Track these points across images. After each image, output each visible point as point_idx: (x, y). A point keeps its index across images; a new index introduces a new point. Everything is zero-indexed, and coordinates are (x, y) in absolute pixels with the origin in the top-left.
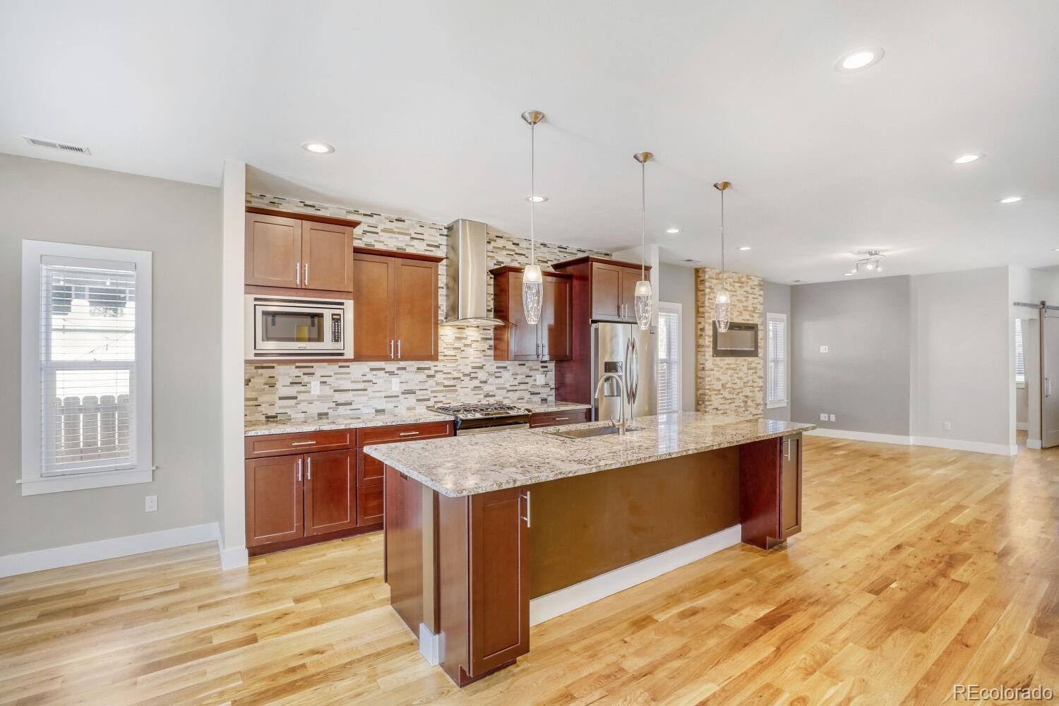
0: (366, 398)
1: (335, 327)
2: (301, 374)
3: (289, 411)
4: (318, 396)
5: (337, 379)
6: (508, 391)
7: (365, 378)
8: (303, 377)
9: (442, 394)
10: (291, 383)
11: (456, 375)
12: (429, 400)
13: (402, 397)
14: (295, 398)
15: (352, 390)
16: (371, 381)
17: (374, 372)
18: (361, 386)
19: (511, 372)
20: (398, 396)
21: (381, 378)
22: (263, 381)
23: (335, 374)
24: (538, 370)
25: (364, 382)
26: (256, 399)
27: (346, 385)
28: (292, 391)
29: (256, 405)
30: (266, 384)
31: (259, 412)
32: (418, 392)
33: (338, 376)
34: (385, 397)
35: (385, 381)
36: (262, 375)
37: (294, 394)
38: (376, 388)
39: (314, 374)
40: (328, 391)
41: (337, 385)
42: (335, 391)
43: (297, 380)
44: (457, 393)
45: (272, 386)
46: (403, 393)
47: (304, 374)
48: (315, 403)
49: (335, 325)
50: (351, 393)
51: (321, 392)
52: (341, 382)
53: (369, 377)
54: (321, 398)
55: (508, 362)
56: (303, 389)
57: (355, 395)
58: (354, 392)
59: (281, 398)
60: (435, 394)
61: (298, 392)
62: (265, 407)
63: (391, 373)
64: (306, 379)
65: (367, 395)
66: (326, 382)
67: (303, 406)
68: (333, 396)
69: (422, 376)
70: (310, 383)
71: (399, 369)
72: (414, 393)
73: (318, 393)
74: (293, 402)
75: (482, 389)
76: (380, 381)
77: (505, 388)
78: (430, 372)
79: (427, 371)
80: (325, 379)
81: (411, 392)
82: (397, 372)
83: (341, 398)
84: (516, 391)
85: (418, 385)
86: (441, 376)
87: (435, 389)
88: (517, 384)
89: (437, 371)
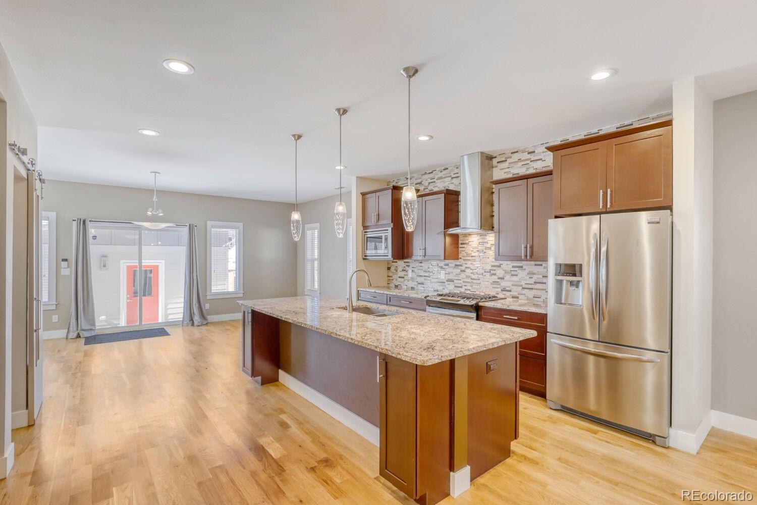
0: (430, 282)
2: (405, 266)
3: (401, 284)
4: (411, 278)
5: (418, 269)
6: (525, 288)
7: (429, 270)
11: (480, 271)
12: (461, 287)
14: (403, 278)
15: (424, 276)
16: (432, 272)
18: (427, 274)
19: (527, 271)
20: (444, 283)
22: (394, 268)
27: (421, 273)
29: (392, 279)
30: (395, 270)
31: (393, 283)
32: (455, 281)
34: (438, 282)
35: (438, 272)
36: (393, 265)
39: (410, 266)
41: (418, 273)
42: (417, 276)
43: (404, 269)
47: (407, 266)
48: (410, 281)
50: (423, 278)
52: (419, 271)
53: (431, 269)
56: (406, 273)
57: (425, 279)
59: (399, 277)
60: (465, 284)
61: (404, 275)
62: (395, 281)
63: (441, 268)
65: (430, 280)
66: (414, 271)
67: (406, 283)
68: (416, 279)
69: (458, 271)
70: (408, 270)
71: (445, 265)
72: (453, 281)
75: (500, 284)
77: (522, 286)
78: (463, 268)
79: (460, 267)
80: (413, 269)
81: (452, 281)
82: (444, 267)
83: (420, 280)
84: (532, 289)
85: (455, 277)
86: (468, 271)
87: (465, 280)
88: (533, 283)
89: (466, 268)
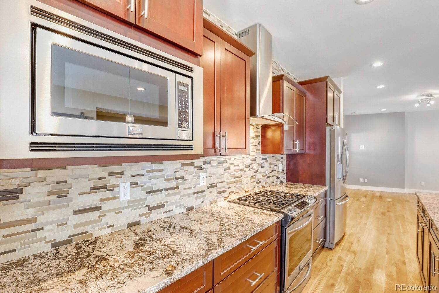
0: (178, 197)
1: (182, 104)
2: (106, 175)
3: (89, 229)
4: (128, 202)
5: (150, 178)
6: (267, 177)
7: (177, 175)
8: (108, 178)
9: (234, 185)
10: (93, 189)
11: (242, 167)
12: (225, 191)
13: (207, 191)
14: (99, 208)
15: (166, 190)
16: (183, 178)
17: (186, 168)
18: (173, 184)
19: (269, 162)
20: (204, 191)
21: (192, 173)
22: (47, 189)
23: (148, 172)
24: (279, 160)
25: (176, 179)
26: (35, 220)
27: (161, 184)
28: (93, 200)
29: (33, 231)
30: (50, 194)
31: (40, 240)
32: (219, 185)
33: (152, 174)
34: (195, 193)
35: (194, 176)
36: (45, 179)
37: (97, 203)
38: (187, 184)
39: (122, 173)
40: (139, 193)
41: (149, 185)
42: (148, 193)
43: (101, 183)
44: (242, 183)
45: (62, 195)
46: (208, 188)
47: (110, 174)
48: (124, 211)
49: (182, 100)
50: (164, 193)
51: (131, 195)
52: (154, 181)
53: (181, 173)
54: (132, 204)
55: (268, 155)
56: (109, 194)
57: (167, 195)
58: (167, 192)
59: (76, 212)
60: (229, 186)
61: (101, 200)
62: (51, 230)
63: (199, 168)
64: (113, 181)
65: (179, 193)
66: (137, 183)
67: (109, 219)
68: (146, 199)
69: (221, 170)
70: (118, 186)
71: (205, 163)
72: (216, 186)
73: (128, 198)
74: (94, 215)
75: (255, 178)
76: (190, 177)
77: (266, 175)
78: (226, 165)
79: (224, 165)
80: (135, 179)
81: (213, 186)
82: (203, 166)
83: (153, 200)
84: (270, 177)
85: (218, 178)
86: (232, 168)
87: (229, 181)
88: (271, 172)
89: (230, 164)
